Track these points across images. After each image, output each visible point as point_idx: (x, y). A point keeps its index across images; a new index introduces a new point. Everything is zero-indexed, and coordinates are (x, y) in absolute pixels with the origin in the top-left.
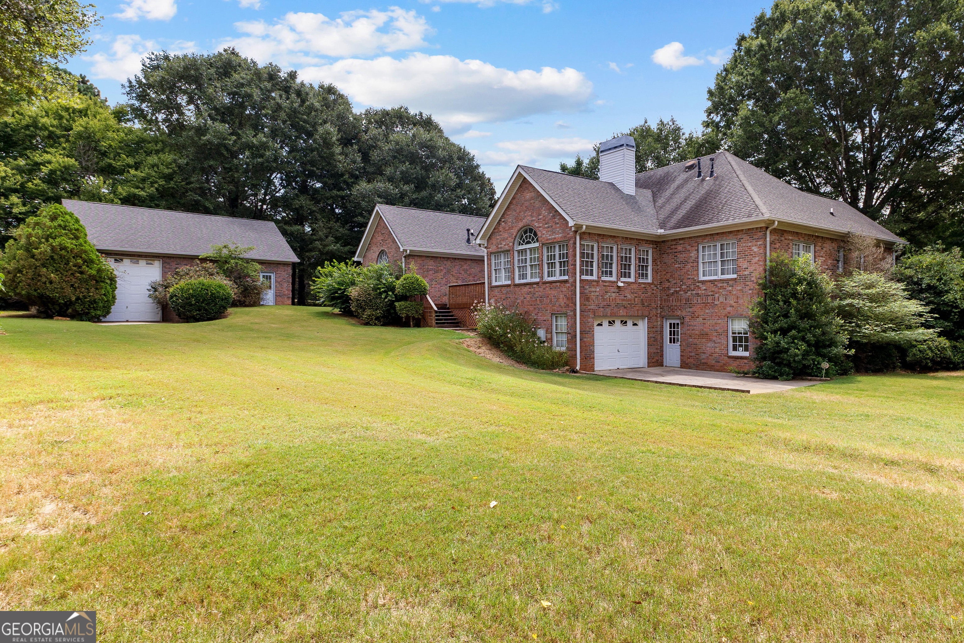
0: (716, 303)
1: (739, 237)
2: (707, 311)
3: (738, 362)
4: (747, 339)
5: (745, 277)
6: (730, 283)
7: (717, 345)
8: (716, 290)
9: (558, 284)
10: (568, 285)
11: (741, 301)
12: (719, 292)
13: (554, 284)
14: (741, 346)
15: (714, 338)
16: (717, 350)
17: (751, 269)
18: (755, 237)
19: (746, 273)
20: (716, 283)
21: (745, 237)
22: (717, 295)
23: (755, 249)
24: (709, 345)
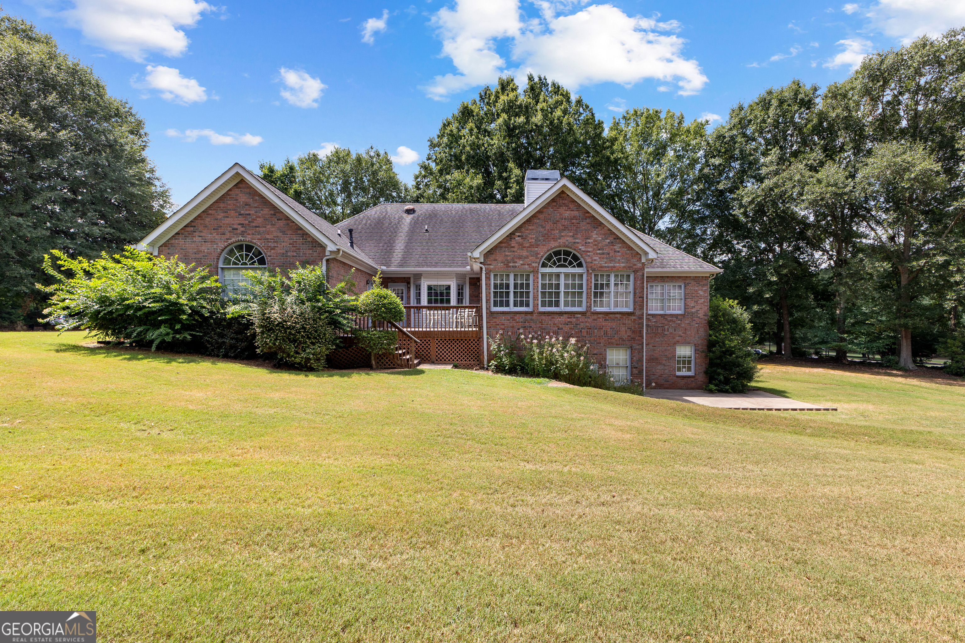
0: (666, 333)
1: (687, 282)
2: (657, 340)
3: (685, 380)
4: (689, 362)
5: (693, 314)
6: (679, 317)
7: (666, 368)
8: (666, 322)
9: (618, 316)
10: (634, 317)
11: (688, 333)
12: (668, 324)
13: (611, 316)
14: (685, 367)
15: (664, 362)
16: (667, 371)
17: (697, 308)
18: (701, 283)
19: (693, 310)
20: (666, 317)
21: (693, 282)
22: (666, 327)
23: (701, 293)
24: (659, 367)
